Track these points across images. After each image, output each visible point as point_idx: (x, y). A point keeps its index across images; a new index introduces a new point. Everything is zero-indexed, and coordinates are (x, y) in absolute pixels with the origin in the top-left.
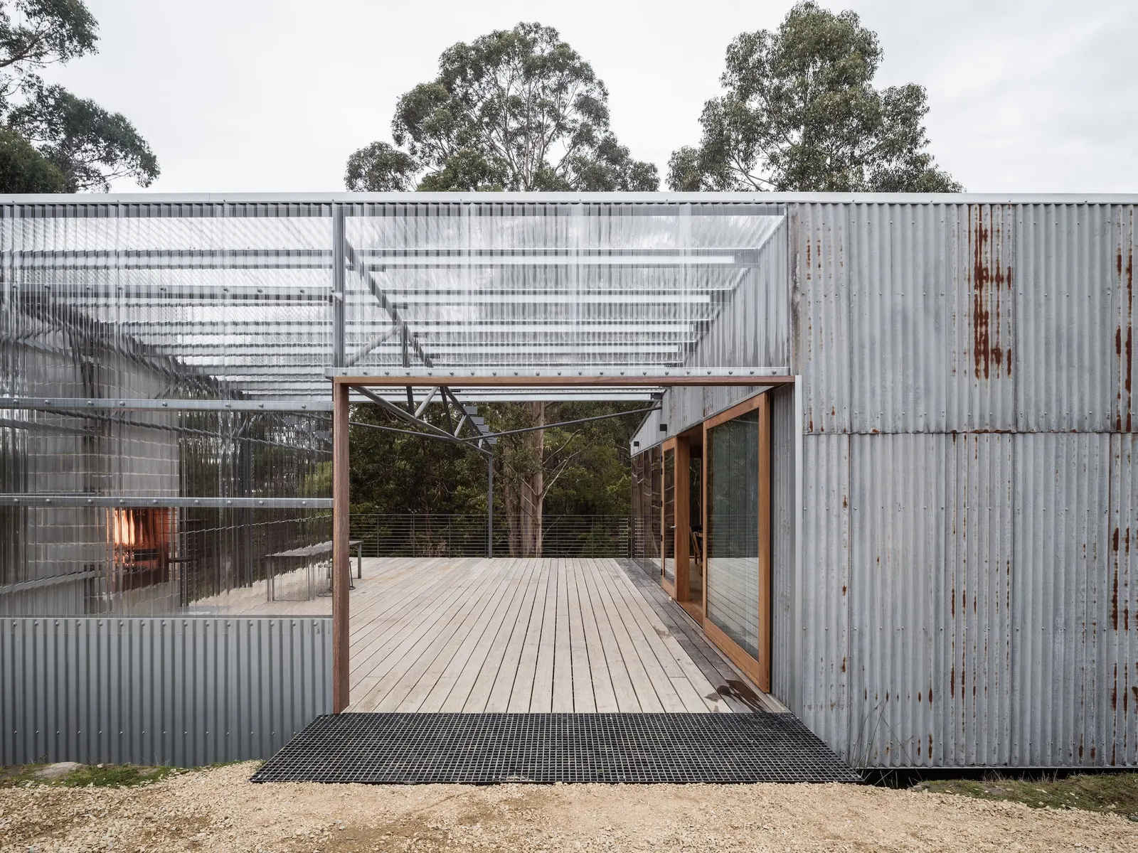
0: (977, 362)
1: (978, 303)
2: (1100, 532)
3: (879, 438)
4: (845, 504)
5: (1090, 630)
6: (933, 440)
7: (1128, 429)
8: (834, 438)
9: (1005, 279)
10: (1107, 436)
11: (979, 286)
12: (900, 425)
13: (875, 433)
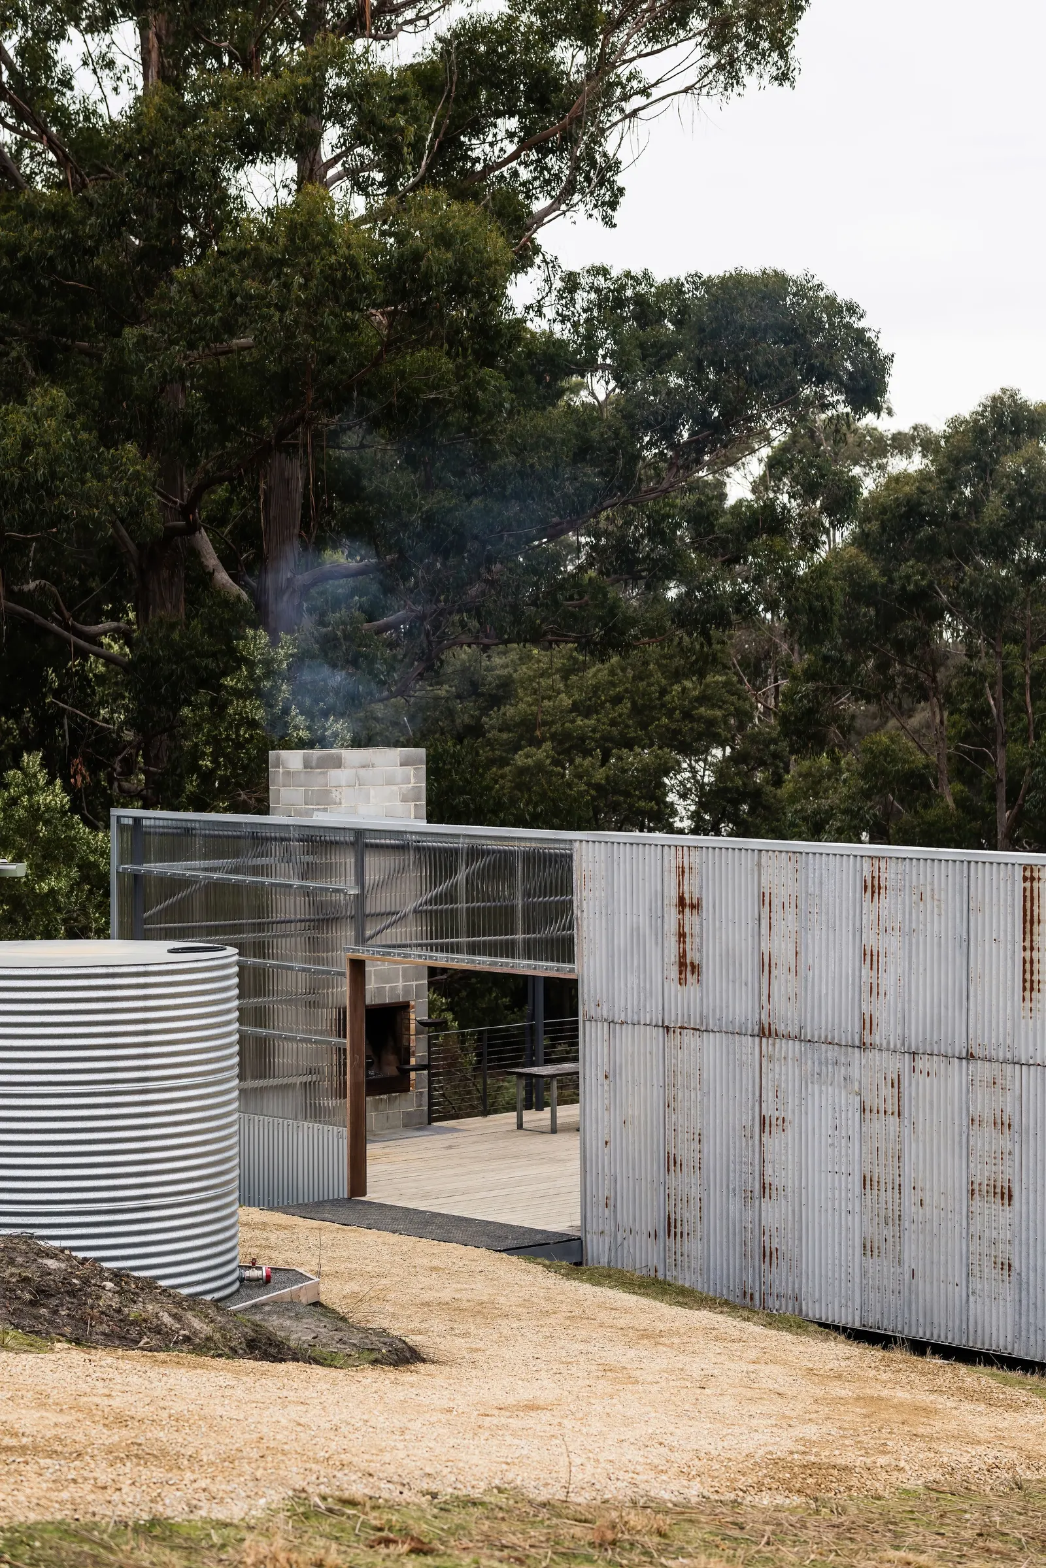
0: (680, 973)
1: (680, 925)
2: (753, 1118)
3: (624, 1026)
4: (606, 1077)
5: (748, 1197)
6: (655, 1030)
7: (770, 1035)
8: (599, 1024)
9: (696, 907)
10: (757, 1039)
11: (681, 912)
12: (636, 1018)
13: (622, 1023)
